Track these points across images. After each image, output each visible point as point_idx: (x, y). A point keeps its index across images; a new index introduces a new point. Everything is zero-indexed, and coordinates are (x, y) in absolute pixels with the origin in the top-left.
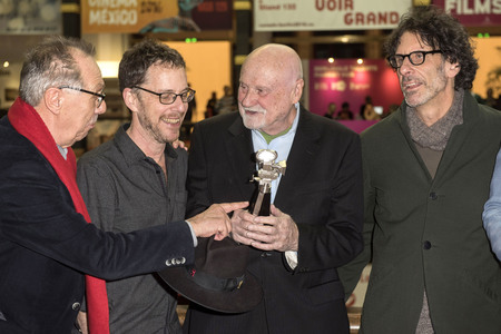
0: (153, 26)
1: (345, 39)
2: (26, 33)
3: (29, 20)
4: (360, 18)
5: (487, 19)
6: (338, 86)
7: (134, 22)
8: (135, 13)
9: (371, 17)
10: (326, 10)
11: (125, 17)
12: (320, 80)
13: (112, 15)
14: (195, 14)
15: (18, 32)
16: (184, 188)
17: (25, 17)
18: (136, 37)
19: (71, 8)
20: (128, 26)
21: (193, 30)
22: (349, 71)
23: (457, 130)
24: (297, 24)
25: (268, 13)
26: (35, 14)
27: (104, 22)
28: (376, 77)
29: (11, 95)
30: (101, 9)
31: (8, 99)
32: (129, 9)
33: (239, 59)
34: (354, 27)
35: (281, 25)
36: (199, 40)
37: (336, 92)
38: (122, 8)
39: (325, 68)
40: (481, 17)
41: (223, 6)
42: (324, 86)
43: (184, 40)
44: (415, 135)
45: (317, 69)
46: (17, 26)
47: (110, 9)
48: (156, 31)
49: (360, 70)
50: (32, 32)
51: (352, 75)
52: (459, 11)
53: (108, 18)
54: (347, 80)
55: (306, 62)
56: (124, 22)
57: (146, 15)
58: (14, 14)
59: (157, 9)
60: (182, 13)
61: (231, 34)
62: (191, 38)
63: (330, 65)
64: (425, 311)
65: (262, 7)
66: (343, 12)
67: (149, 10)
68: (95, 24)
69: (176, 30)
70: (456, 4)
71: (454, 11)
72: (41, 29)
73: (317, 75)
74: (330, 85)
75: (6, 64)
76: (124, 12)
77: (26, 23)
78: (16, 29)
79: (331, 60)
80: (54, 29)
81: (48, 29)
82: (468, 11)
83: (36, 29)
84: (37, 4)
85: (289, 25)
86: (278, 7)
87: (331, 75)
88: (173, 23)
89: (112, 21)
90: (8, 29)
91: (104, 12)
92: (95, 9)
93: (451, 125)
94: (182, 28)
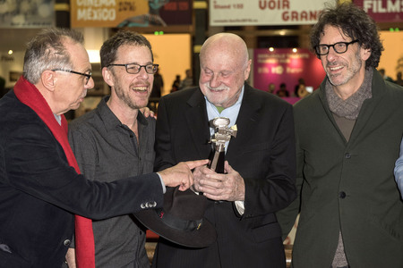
0: (129, 22)
1: (282, 33)
2: (27, 27)
3: (29, 16)
4: (295, 16)
5: (397, 17)
6: (277, 70)
7: (113, 18)
8: (114, 11)
9: (304, 15)
10: (267, 9)
11: (106, 14)
12: (262, 65)
13: (95, 12)
14: (162, 12)
15: (20, 26)
16: (152, 150)
17: (26, 14)
18: (114, 30)
19: (63, 7)
20: (108, 21)
21: (160, 25)
22: (286, 58)
23: (367, 103)
24: (244, 20)
25: (221, 11)
26: (34, 11)
27: (89, 18)
28: (307, 63)
29: (14, 77)
30: (87, 8)
31: (12, 80)
32: (109, 8)
33: (197, 49)
34: (290, 22)
35: (231, 21)
36: (165, 33)
37: (276, 75)
38: (103, 7)
39: (266, 56)
40: (392, 15)
41: (184, 5)
42: (266, 70)
43: (153, 33)
44: (333, 107)
45: (260, 56)
46: (19, 21)
47: (94, 8)
48: (130, 25)
49: (295, 57)
50: (32, 27)
51: (288, 61)
52: (375, 10)
53: (92, 15)
54: (284, 66)
55: (252, 51)
56: (105, 19)
57: (123, 12)
58: (17, 12)
59: (132, 8)
60: (152, 11)
61: (191, 28)
62: (159, 31)
63: (270, 53)
64: (341, 247)
65: (216, 7)
66: (282, 11)
67: (125, 9)
68: (82, 20)
69: (146, 25)
70: (372, 5)
71: (370, 10)
72: (39, 24)
73: (260, 61)
74: (270, 70)
75: (10, 52)
76: (105, 10)
77: (26, 19)
78: (18, 24)
79: (271, 49)
80: (49, 24)
81: (44, 24)
82: (381, 10)
83: (34, 24)
84: (35, 4)
85: (238, 21)
86: (229, 7)
87: (271, 61)
88: (145, 19)
89: (95, 17)
90: (12, 24)
91: (90, 10)
92: (82, 8)
93: (361, 99)
94: (153, 23)
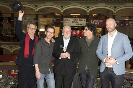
1: (76, 27)
4: (79, 24)
6: (75, 34)
8: (46, 22)
9: (80, 24)
10: (74, 23)
14: (55, 23)
18: (46, 25)
19: (37, 21)
23: (93, 41)
26: (32, 22)
28: (80, 33)
33: (61, 30)
34: (78, 25)
38: (44, 21)
41: (59, 22)
42: (73, 34)
49: (78, 32)
54: (76, 33)
58: (29, 22)
59: (49, 22)
60: (53, 22)
61: (60, 26)
64: (87, 66)
65: (65, 22)
66: (76, 23)
68: (40, 24)
69: (52, 25)
73: (72, 32)
79: (74, 30)
84: (32, 20)
85: (68, 25)
86: (67, 22)
87: (74, 32)
88: (52, 24)
89: (43, 23)
92: (40, 21)
93: (92, 40)
94: (53, 25)
